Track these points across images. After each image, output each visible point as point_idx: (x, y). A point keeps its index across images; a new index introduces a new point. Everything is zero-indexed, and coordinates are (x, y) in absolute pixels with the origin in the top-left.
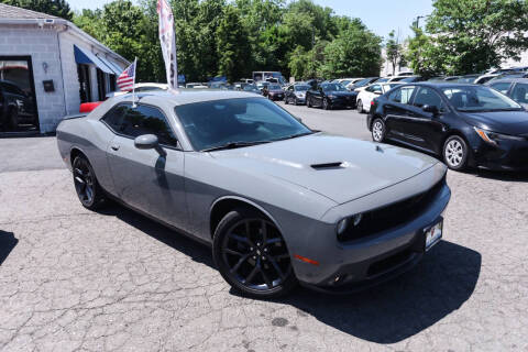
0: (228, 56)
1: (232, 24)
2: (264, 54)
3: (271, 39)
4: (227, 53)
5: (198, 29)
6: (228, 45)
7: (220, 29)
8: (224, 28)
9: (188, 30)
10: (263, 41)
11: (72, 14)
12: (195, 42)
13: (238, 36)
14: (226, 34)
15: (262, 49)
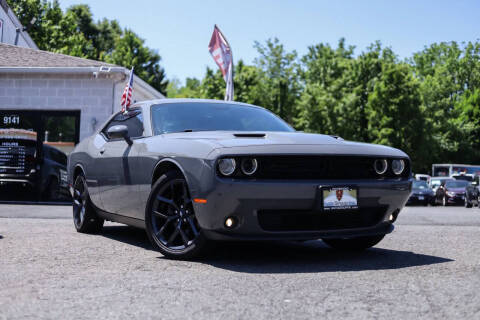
0: (384, 136)
1: (393, 88)
2: (455, 135)
3: (470, 114)
4: (383, 131)
5: (338, 97)
6: (386, 120)
7: (373, 96)
8: (380, 94)
9: (321, 99)
10: (456, 116)
11: (166, 84)
12: (333, 116)
13: (401, 105)
14: (383, 103)
15: (453, 128)
